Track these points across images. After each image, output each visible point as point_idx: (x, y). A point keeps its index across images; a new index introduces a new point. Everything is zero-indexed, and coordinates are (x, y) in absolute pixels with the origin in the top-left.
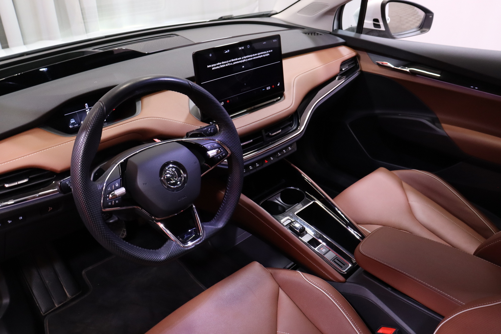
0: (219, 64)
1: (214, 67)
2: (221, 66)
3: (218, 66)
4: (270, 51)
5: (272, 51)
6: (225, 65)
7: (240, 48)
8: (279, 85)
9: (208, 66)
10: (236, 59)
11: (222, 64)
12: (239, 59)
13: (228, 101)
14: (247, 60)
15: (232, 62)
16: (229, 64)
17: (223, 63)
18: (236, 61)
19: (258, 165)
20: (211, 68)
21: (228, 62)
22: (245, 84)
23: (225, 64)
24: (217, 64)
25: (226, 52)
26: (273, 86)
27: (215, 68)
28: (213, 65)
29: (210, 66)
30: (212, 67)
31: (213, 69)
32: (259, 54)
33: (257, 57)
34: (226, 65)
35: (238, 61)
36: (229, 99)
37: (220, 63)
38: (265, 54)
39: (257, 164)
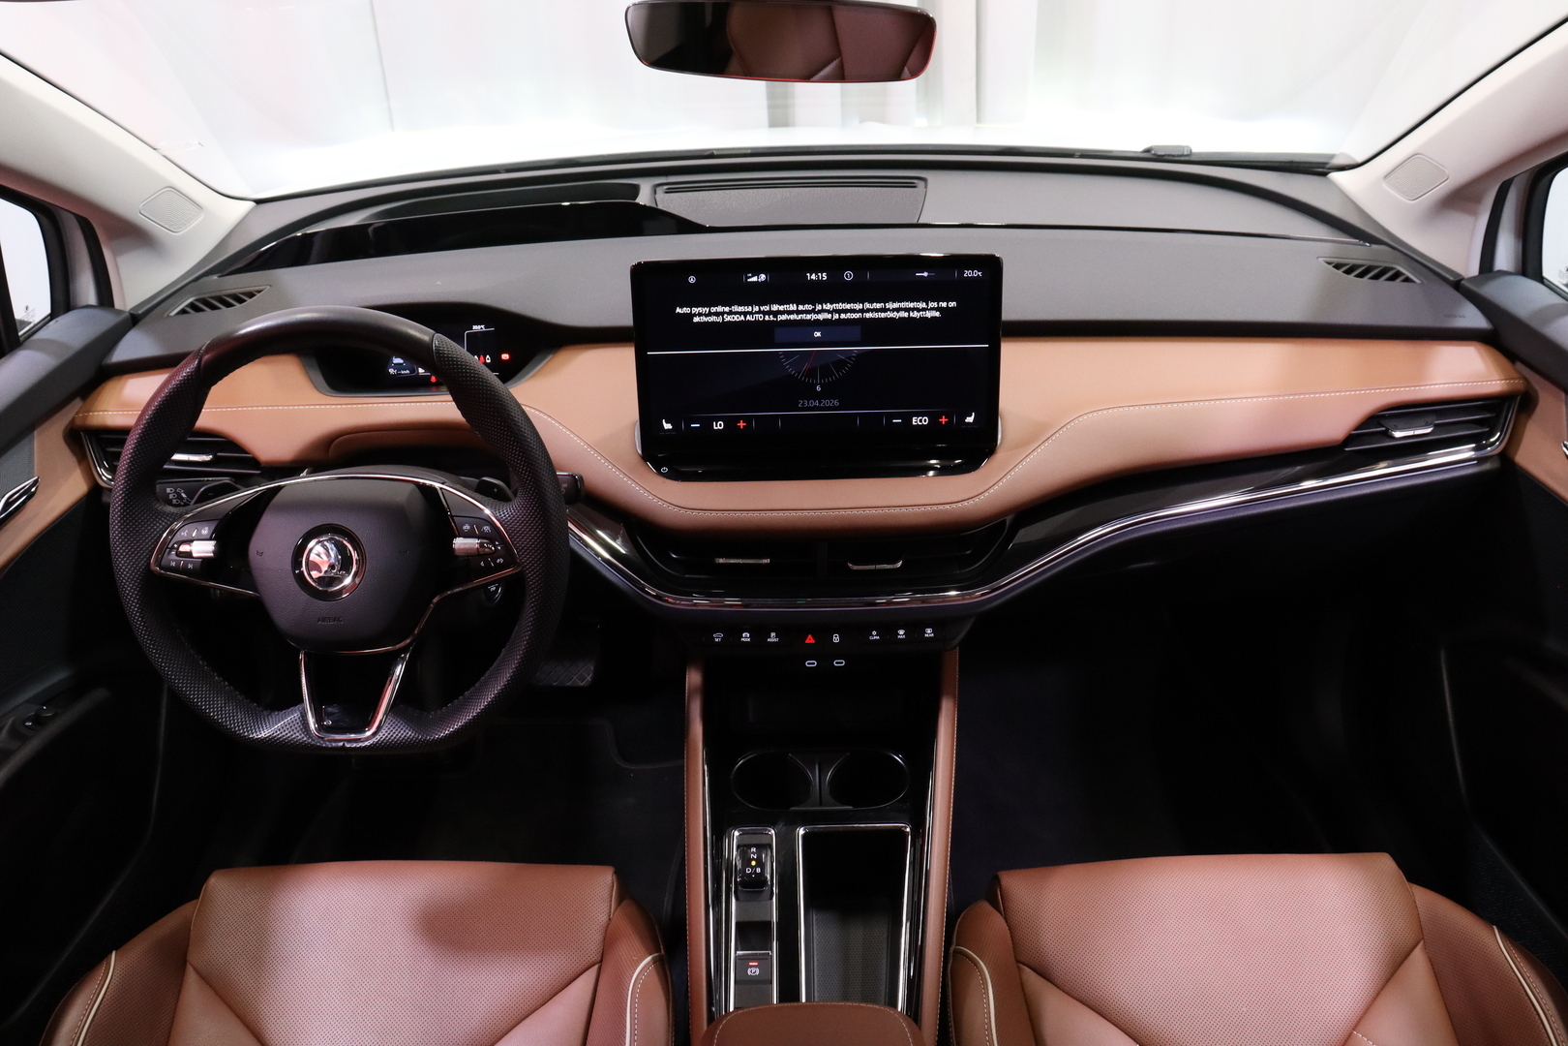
0: (720, 309)
1: (701, 315)
2: (728, 318)
3: (717, 314)
4: (944, 305)
5: (952, 304)
6: (742, 318)
7: (813, 277)
8: (970, 419)
9: (678, 310)
10: (793, 307)
11: (730, 313)
12: (801, 307)
13: (742, 424)
14: (836, 316)
15: (776, 313)
16: (759, 317)
17: (735, 308)
18: (789, 312)
19: (776, 640)
20: (691, 316)
21: (756, 309)
22: (818, 388)
23: (745, 314)
24: (713, 310)
25: (755, 279)
26: (944, 420)
27: (704, 319)
28: (695, 310)
29: (686, 310)
30: (695, 315)
31: (696, 319)
32: (890, 305)
33: (883, 315)
34: (749, 318)
35: (798, 312)
36: (746, 419)
37: (727, 309)
38: (918, 310)
39: (773, 634)
